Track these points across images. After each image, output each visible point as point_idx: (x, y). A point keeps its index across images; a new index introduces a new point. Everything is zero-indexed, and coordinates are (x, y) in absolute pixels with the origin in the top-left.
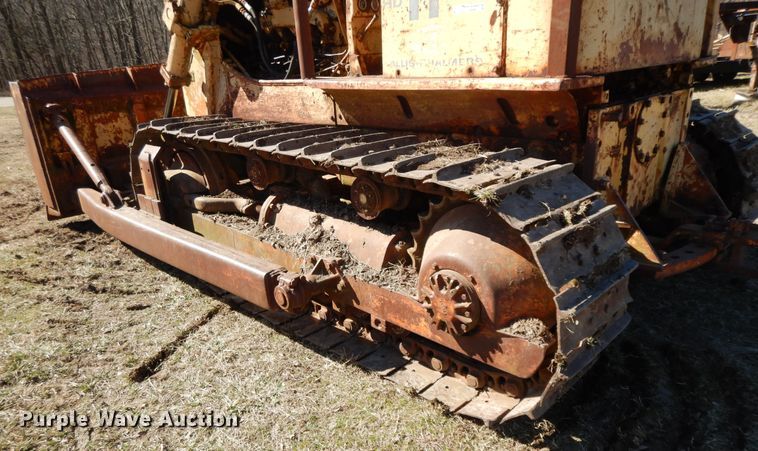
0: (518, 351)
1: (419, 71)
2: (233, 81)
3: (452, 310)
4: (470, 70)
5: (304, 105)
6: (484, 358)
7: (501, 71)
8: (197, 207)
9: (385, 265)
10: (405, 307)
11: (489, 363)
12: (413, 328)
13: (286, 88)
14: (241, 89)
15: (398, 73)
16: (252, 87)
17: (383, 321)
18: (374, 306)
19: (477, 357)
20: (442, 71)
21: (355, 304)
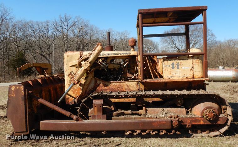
0: (222, 119)
1: (174, 78)
2: (98, 82)
3: (213, 115)
4: (187, 78)
5: (128, 87)
6: (216, 123)
7: (193, 78)
8: (114, 115)
9: (187, 114)
10: (197, 120)
11: (217, 124)
12: (199, 123)
13: (121, 83)
14: (101, 84)
15: (169, 78)
16: (107, 83)
17: (191, 125)
18: (188, 122)
19: (214, 124)
20: (181, 78)
21: (182, 124)
